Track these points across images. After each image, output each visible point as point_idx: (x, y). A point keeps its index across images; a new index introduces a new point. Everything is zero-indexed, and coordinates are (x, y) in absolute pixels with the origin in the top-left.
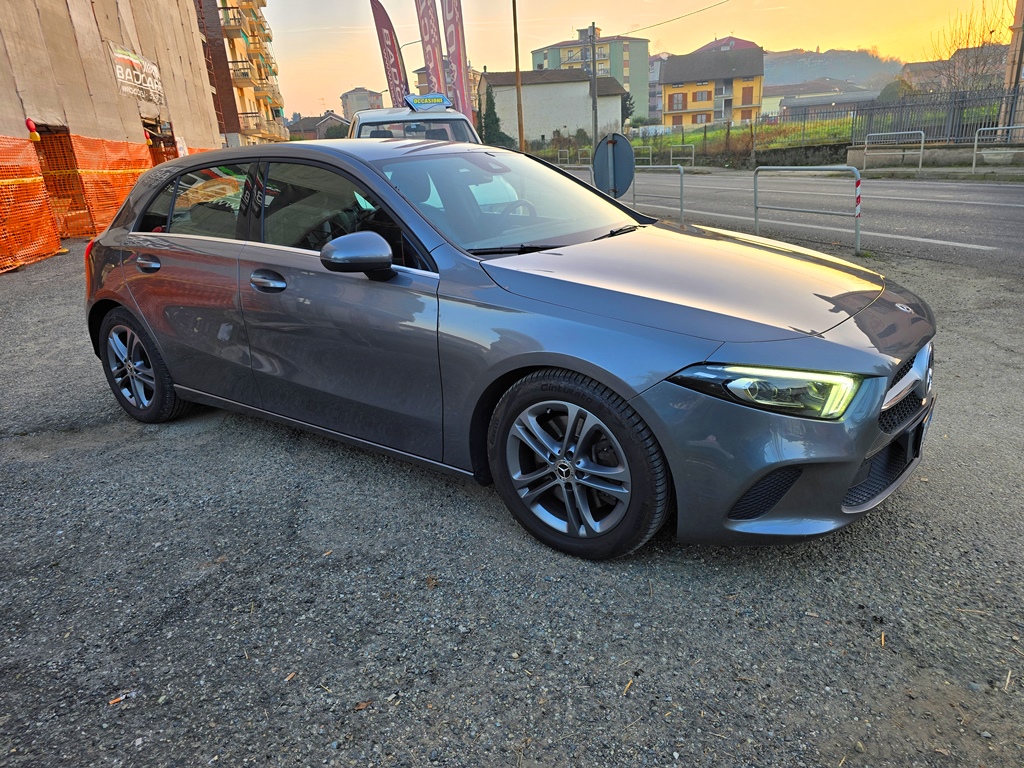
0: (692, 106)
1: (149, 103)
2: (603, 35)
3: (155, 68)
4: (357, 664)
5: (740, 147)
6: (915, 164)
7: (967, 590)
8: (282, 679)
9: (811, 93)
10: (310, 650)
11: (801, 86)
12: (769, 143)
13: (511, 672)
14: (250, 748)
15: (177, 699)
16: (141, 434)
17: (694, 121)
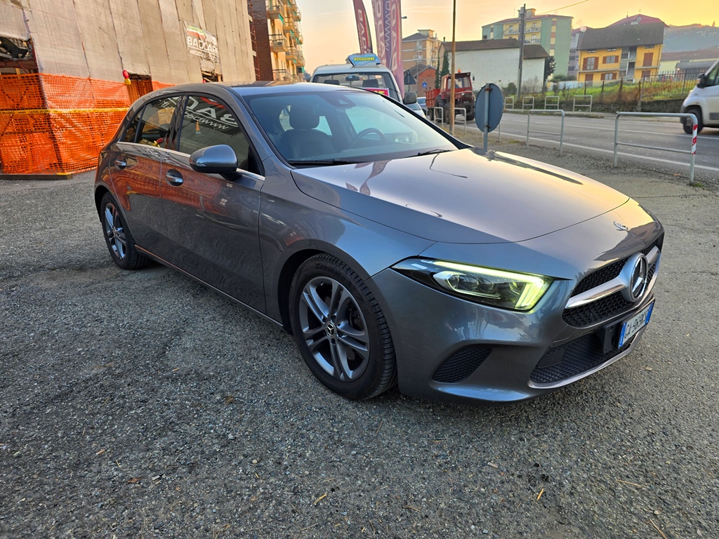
0: (602, 67)
1: (208, 62)
2: (537, 13)
3: (214, 39)
4: (148, 450)
5: (629, 98)
7: (636, 465)
8: (95, 453)
9: (703, 58)
10: (124, 435)
11: (696, 52)
12: (654, 95)
13: (245, 473)
14: (47, 497)
15: (25, 455)
16: (117, 276)
17: (603, 78)
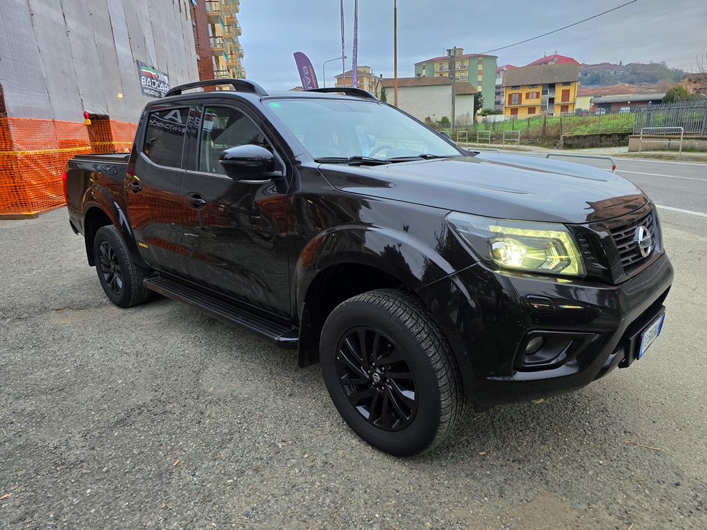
0: (525, 102)
2: (464, 53)
3: (166, 78)
5: (553, 133)
6: (676, 149)
11: (606, 89)
12: (574, 131)
